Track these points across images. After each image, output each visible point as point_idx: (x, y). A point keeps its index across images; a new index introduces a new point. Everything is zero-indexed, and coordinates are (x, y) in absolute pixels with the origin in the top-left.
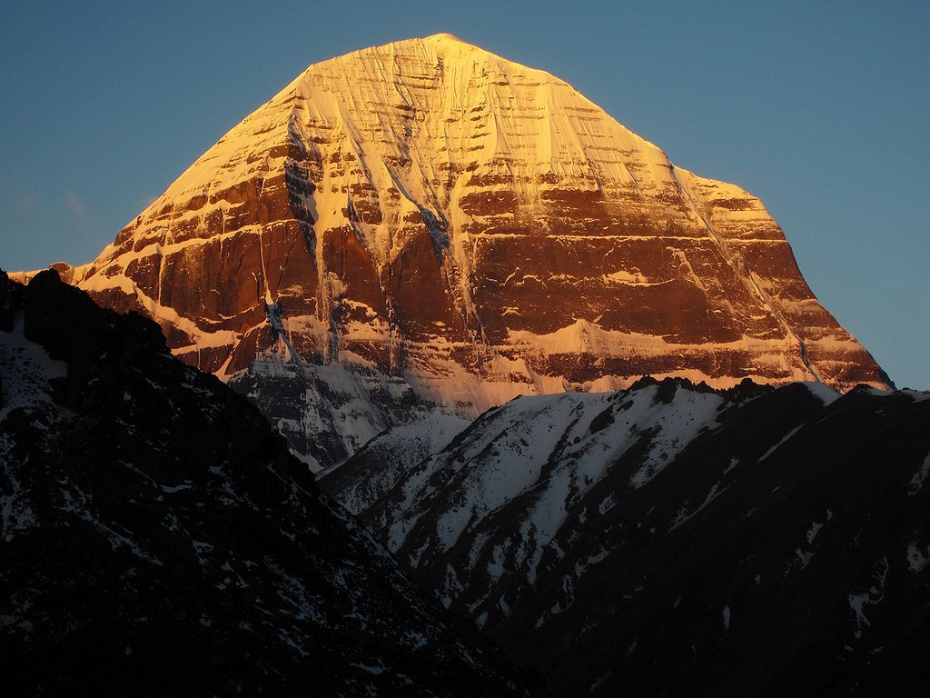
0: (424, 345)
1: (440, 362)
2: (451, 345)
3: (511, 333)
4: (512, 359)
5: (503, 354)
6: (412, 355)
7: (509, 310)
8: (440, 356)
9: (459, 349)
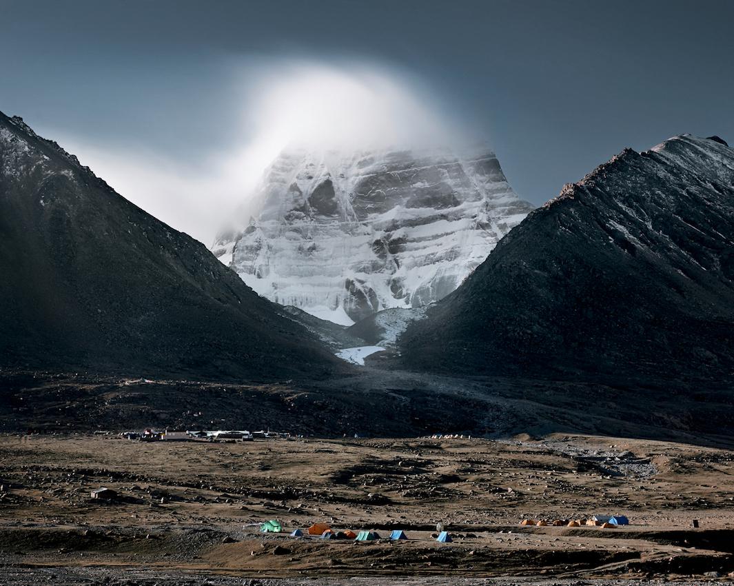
0: (328, 225)
1: (334, 231)
2: (340, 224)
3: (369, 215)
4: (367, 226)
5: (364, 224)
6: (321, 230)
7: (369, 206)
8: (335, 229)
9: (343, 225)
